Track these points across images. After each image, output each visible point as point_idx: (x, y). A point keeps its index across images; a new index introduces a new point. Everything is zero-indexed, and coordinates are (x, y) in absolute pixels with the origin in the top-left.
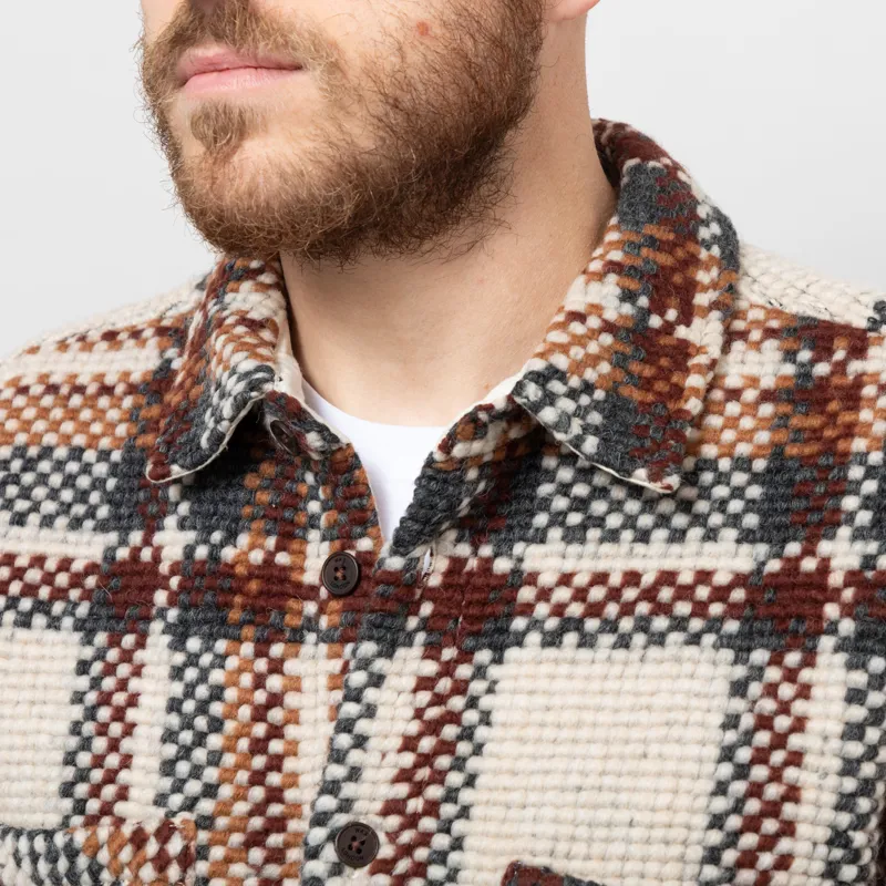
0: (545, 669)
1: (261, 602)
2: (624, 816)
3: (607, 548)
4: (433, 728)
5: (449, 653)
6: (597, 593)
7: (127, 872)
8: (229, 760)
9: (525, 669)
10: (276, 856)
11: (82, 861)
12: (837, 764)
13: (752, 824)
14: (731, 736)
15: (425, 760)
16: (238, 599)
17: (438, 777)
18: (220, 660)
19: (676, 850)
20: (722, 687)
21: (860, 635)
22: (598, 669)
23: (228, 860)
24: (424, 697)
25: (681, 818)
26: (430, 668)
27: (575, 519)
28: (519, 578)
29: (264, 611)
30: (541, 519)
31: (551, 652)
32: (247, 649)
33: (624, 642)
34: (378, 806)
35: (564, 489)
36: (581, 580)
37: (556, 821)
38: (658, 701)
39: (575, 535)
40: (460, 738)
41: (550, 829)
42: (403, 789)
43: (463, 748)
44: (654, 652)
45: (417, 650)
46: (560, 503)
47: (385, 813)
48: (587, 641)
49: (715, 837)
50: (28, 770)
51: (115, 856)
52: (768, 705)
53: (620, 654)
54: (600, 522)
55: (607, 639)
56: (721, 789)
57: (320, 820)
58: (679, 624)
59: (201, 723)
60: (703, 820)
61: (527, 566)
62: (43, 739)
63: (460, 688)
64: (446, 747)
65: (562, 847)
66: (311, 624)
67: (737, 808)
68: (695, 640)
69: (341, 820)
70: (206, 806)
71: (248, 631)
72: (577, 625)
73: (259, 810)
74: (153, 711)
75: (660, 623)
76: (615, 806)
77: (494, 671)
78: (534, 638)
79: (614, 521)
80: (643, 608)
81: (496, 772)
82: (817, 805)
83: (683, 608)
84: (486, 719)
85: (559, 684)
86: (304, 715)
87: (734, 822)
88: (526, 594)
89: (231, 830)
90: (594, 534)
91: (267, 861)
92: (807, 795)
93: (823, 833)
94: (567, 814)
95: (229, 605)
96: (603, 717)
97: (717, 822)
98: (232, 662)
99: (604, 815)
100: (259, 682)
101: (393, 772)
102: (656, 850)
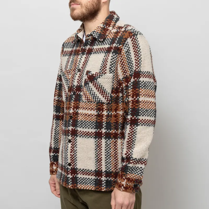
0: (93, 56)
5: (87, 55)
8: (73, 65)
12: (110, 62)
14: (103, 60)
15: (85, 63)
16: (76, 52)
20: (104, 56)
22: (96, 56)
24: (85, 59)
36: (97, 49)
42: (83, 66)
44: (100, 54)
47: (81, 68)
52: (106, 58)
63: (88, 58)
72: (96, 52)
73: (74, 68)
77: (90, 56)
78: (93, 53)
80: (100, 50)
81: (88, 64)
83: (103, 50)
87: (102, 67)
88: (93, 50)
89: (72, 70)
91: (74, 72)
93: (109, 68)
96: (95, 59)
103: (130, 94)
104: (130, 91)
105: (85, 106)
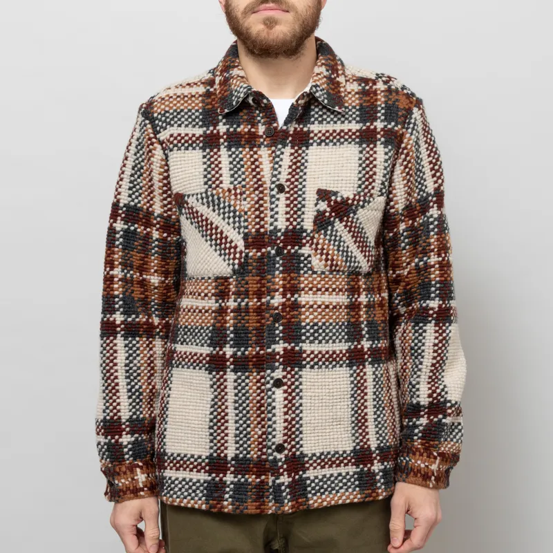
0: (318, 150)
1: (249, 140)
2: (340, 178)
3: (328, 125)
4: (295, 163)
5: (296, 148)
6: (327, 134)
7: (227, 198)
8: (247, 173)
9: (314, 151)
10: (261, 192)
11: (216, 197)
12: (383, 168)
13: (367, 180)
14: (361, 162)
15: (294, 170)
16: (243, 139)
17: (298, 174)
18: (241, 152)
19: (352, 185)
20: (357, 152)
21: (386, 141)
22: (330, 150)
23: (250, 194)
24: (292, 157)
25: (353, 178)
26: (293, 151)
27: (320, 119)
28: (309, 132)
29: (250, 141)
30: (313, 119)
31: (319, 147)
32: (247, 150)
33: (335, 144)
34: (285, 180)
35: (317, 113)
36: (323, 132)
37: (326, 180)
38: (344, 155)
39: (320, 122)
40: (301, 165)
41: (325, 182)
42: (290, 176)
43: (302, 167)
44: (342, 146)
45: (289, 147)
46: (316, 116)
47: (286, 181)
48: (327, 144)
49: (360, 182)
50: (195, 181)
51: (224, 195)
52: (368, 155)
53: (334, 147)
54: (326, 120)
55: (331, 144)
56: (360, 172)
57: (273, 183)
58: (346, 140)
59: (239, 166)
60: (357, 179)
61: (311, 129)
62: (197, 173)
63: (300, 155)
64: (299, 167)
65: (328, 185)
66: (262, 143)
67: (364, 176)
68: (350, 143)
69: (277, 183)
70: (243, 183)
71: (247, 146)
72: (324, 141)
73: (256, 183)
74: (225, 164)
75: (342, 140)
76: (338, 176)
77: (307, 151)
78: (315, 144)
79: (329, 119)
80: (338, 137)
81: (310, 172)
82: (379, 176)
83: (347, 137)
84: (306, 161)
85: (322, 153)
86: (263, 163)
87: (363, 179)
88: (312, 135)
89: (250, 188)
90: (325, 122)
91: (260, 193)
92: (378, 174)
93: (380, 182)
94: (329, 178)
95: (241, 141)
96: (333, 160)
97: (360, 179)
98: (244, 153)
99: (336, 178)
100: (252, 156)
101: (287, 173)
102: (348, 185)
103: (432, 247)
104: (432, 240)
105: (323, 282)
